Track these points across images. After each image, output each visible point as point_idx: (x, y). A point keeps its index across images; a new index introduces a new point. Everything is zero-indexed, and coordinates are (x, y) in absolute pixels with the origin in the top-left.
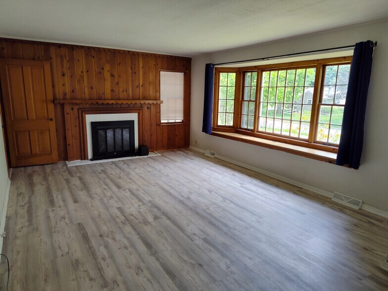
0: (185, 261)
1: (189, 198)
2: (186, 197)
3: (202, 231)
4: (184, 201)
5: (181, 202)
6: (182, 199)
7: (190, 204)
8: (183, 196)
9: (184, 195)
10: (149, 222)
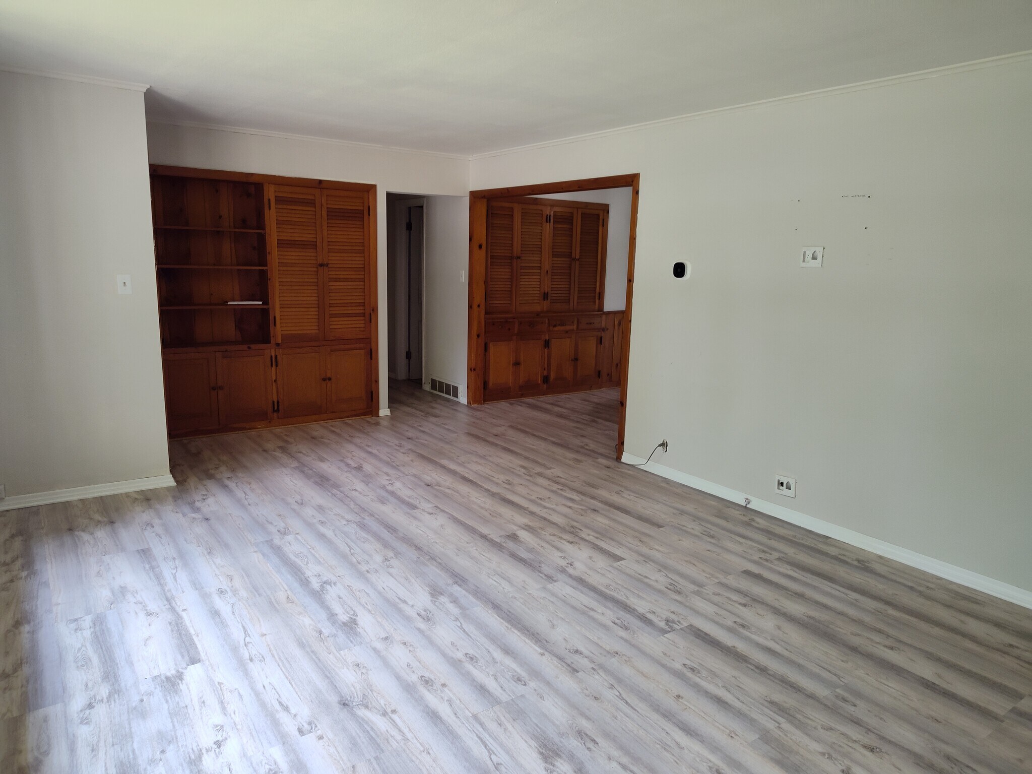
0: (449, 489)
1: (435, 592)
2: (443, 599)
3: (415, 518)
4: (450, 581)
5: (459, 579)
6: (457, 590)
7: (433, 572)
8: (455, 601)
9: (451, 607)
10: (524, 529)
